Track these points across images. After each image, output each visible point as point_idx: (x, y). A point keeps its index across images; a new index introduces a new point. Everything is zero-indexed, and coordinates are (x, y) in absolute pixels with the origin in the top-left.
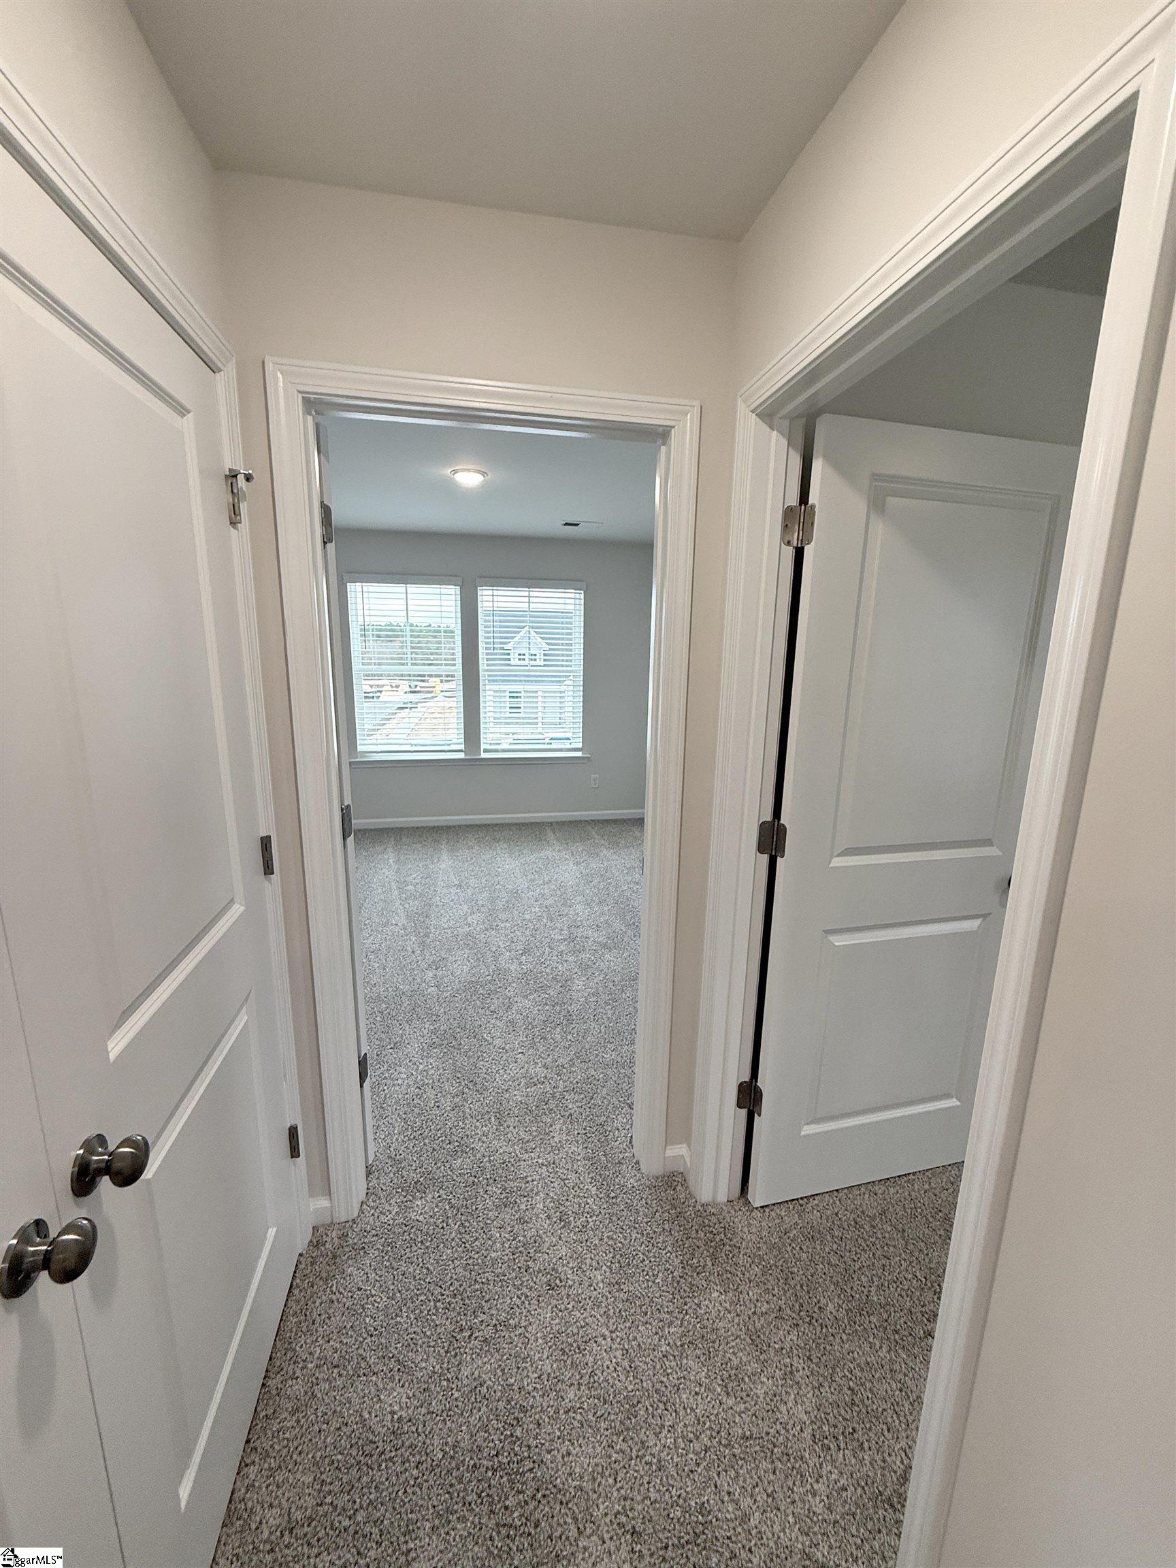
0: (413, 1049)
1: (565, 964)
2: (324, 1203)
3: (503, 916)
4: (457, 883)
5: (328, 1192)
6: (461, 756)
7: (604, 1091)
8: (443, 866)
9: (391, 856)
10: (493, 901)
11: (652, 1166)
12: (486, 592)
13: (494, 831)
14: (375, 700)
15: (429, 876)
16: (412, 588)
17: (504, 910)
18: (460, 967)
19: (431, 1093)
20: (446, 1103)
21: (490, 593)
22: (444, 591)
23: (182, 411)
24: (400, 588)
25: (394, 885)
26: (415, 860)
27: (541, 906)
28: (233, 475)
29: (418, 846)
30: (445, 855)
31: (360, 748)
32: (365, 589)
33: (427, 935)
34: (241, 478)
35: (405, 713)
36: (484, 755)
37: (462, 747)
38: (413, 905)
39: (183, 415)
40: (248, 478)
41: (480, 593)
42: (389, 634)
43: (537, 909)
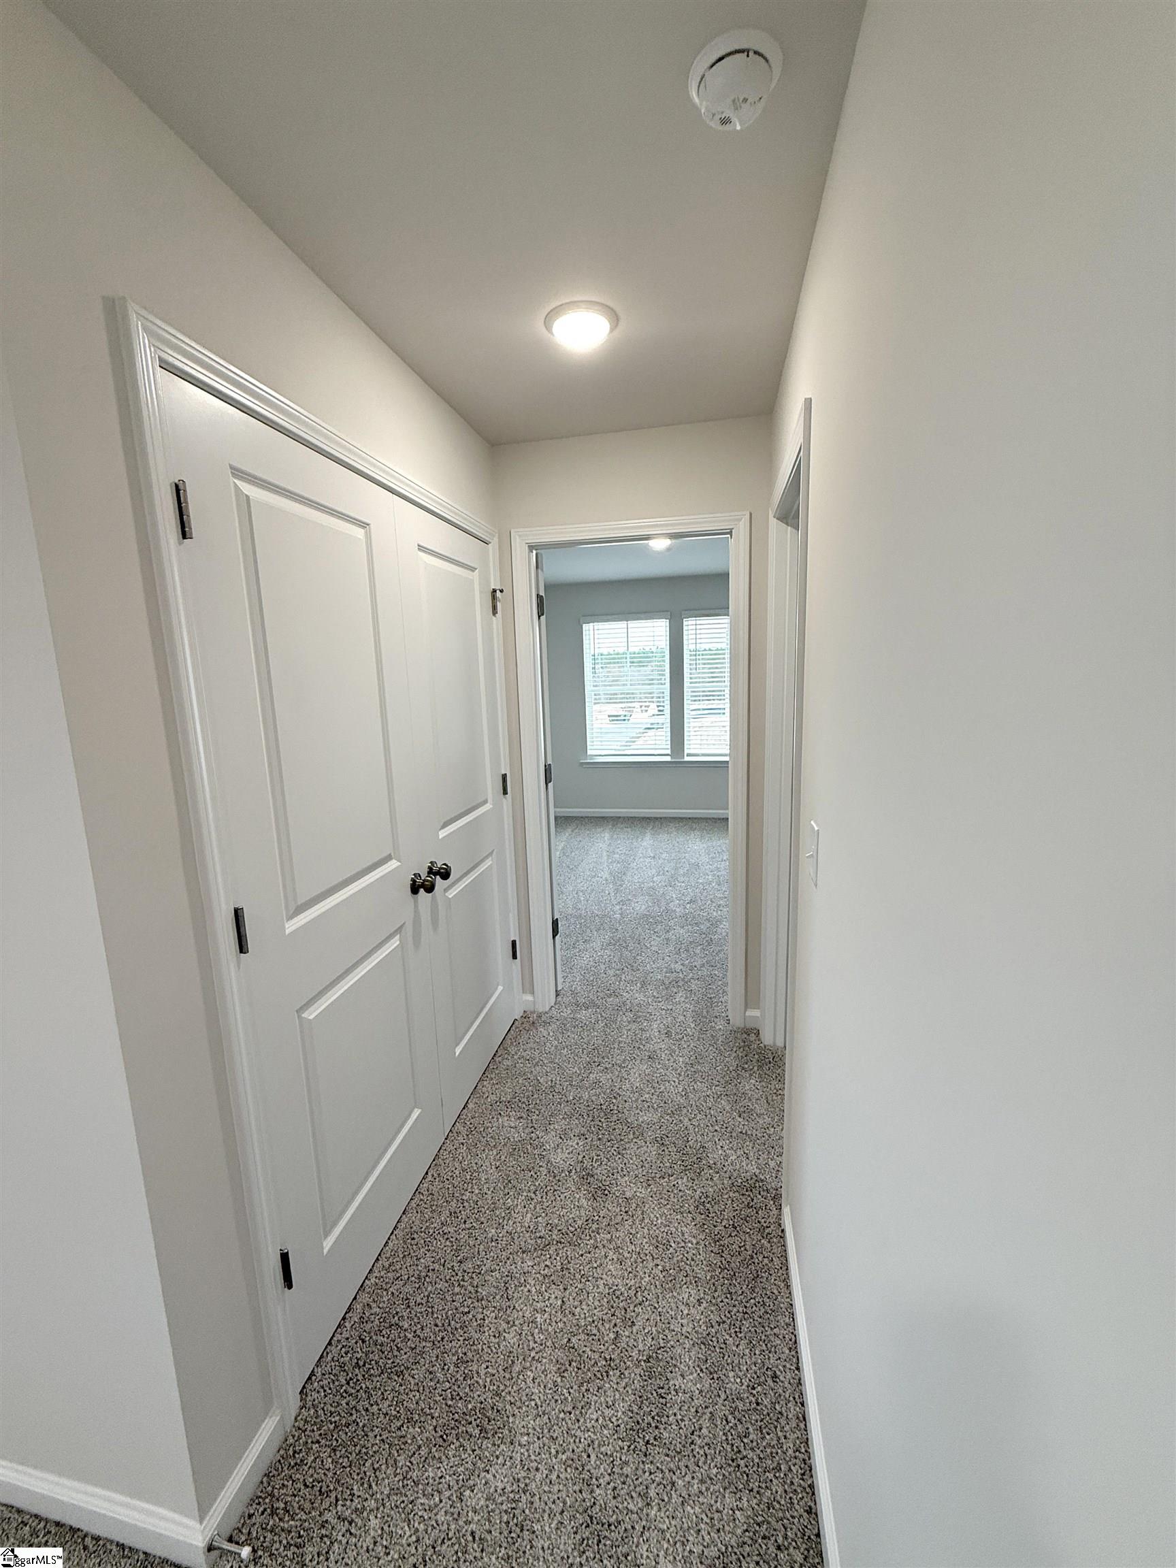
0: (597, 945)
1: (719, 912)
2: (529, 998)
3: (681, 879)
4: (652, 855)
5: (533, 993)
6: (668, 759)
7: (720, 982)
8: (645, 844)
9: (607, 835)
10: (676, 869)
11: (737, 1021)
12: (690, 623)
13: (693, 822)
14: (626, 722)
15: (631, 849)
16: (632, 624)
17: (684, 875)
18: (641, 906)
19: (603, 967)
20: (611, 972)
21: (694, 622)
22: (655, 624)
23: (473, 569)
24: (623, 624)
25: (605, 854)
26: (624, 838)
27: (714, 875)
28: (494, 591)
29: (629, 830)
30: (648, 836)
31: (589, 752)
32: (596, 627)
33: (621, 886)
34: (498, 591)
35: (651, 733)
36: (687, 759)
37: (669, 752)
38: (616, 867)
39: (473, 571)
40: (501, 591)
41: (685, 623)
42: (614, 659)
43: (710, 877)
